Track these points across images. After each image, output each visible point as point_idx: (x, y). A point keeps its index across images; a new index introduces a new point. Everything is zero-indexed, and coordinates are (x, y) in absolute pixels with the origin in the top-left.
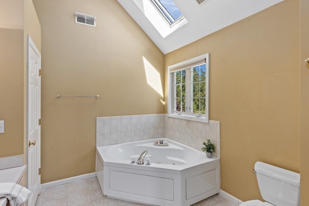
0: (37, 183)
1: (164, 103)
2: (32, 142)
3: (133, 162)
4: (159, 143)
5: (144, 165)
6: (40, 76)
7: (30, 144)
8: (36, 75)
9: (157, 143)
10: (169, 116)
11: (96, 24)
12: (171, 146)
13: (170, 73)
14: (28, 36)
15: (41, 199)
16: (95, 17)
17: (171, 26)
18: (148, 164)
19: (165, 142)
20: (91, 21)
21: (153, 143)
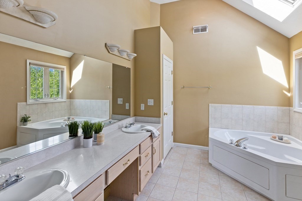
0: (170, 140)
1: (289, 95)
2: (166, 113)
3: (231, 143)
4: (277, 139)
5: (241, 148)
6: (172, 75)
7: (165, 114)
8: (170, 74)
9: (275, 138)
10: (295, 110)
11: (208, 30)
12: (293, 145)
13: (296, 59)
14: (163, 54)
15: (172, 150)
16: (207, 25)
17: (293, 5)
18: (245, 148)
19: (284, 139)
20: (204, 29)
21: (270, 137)
